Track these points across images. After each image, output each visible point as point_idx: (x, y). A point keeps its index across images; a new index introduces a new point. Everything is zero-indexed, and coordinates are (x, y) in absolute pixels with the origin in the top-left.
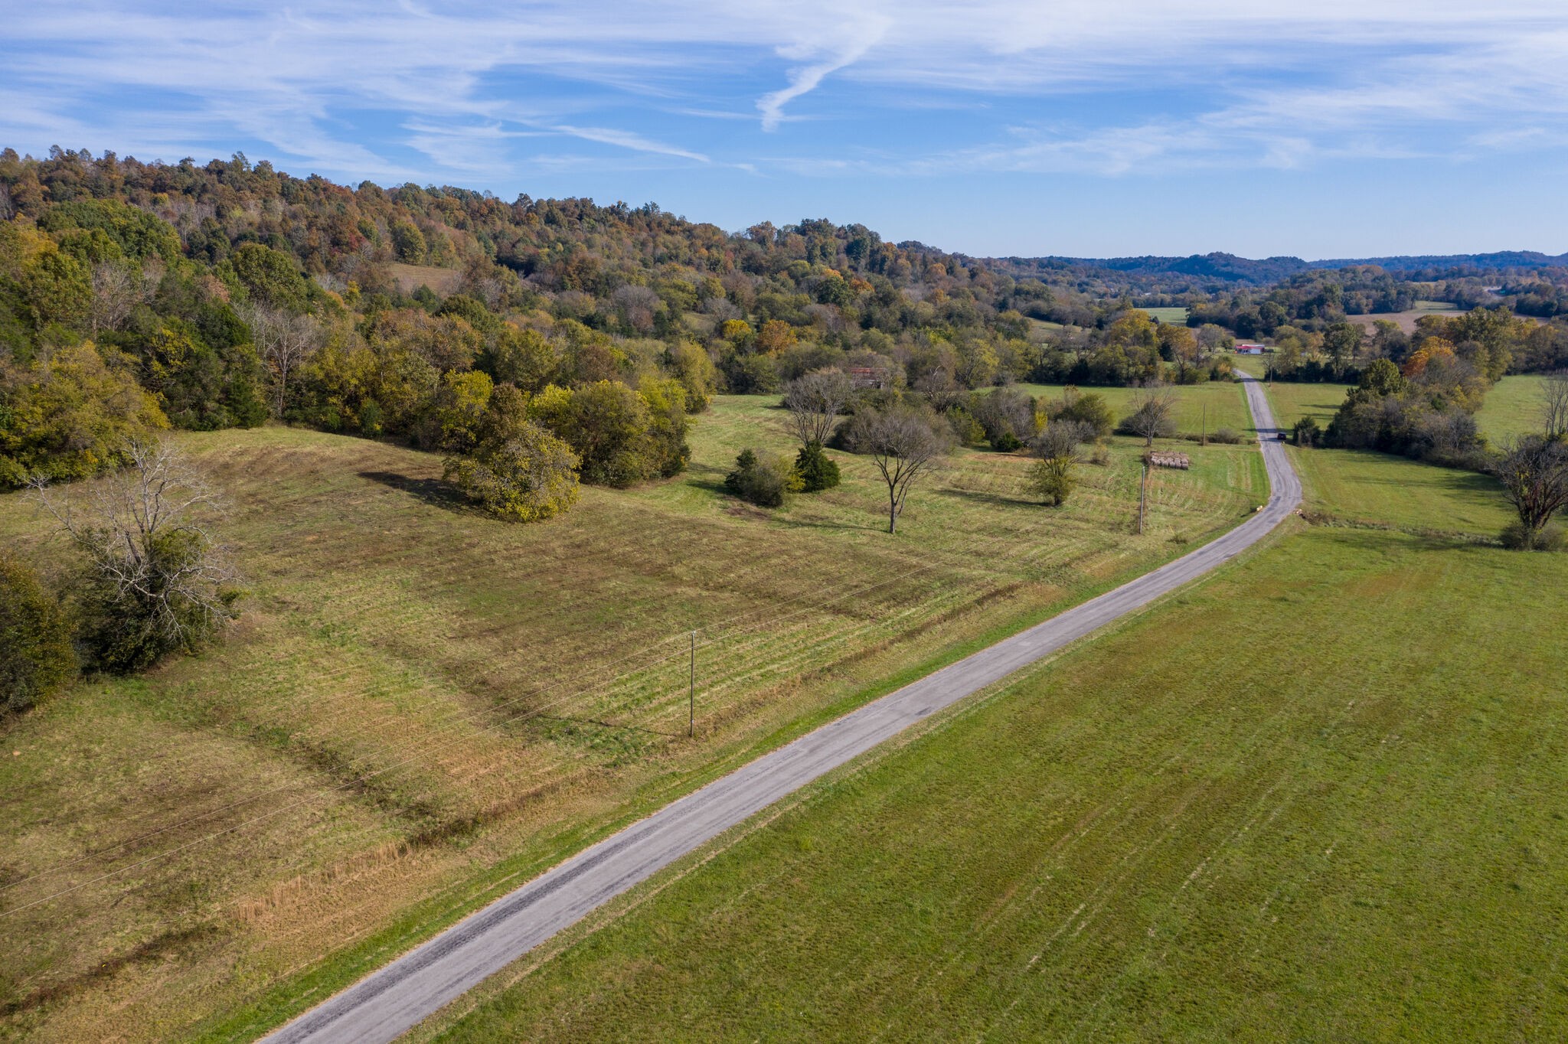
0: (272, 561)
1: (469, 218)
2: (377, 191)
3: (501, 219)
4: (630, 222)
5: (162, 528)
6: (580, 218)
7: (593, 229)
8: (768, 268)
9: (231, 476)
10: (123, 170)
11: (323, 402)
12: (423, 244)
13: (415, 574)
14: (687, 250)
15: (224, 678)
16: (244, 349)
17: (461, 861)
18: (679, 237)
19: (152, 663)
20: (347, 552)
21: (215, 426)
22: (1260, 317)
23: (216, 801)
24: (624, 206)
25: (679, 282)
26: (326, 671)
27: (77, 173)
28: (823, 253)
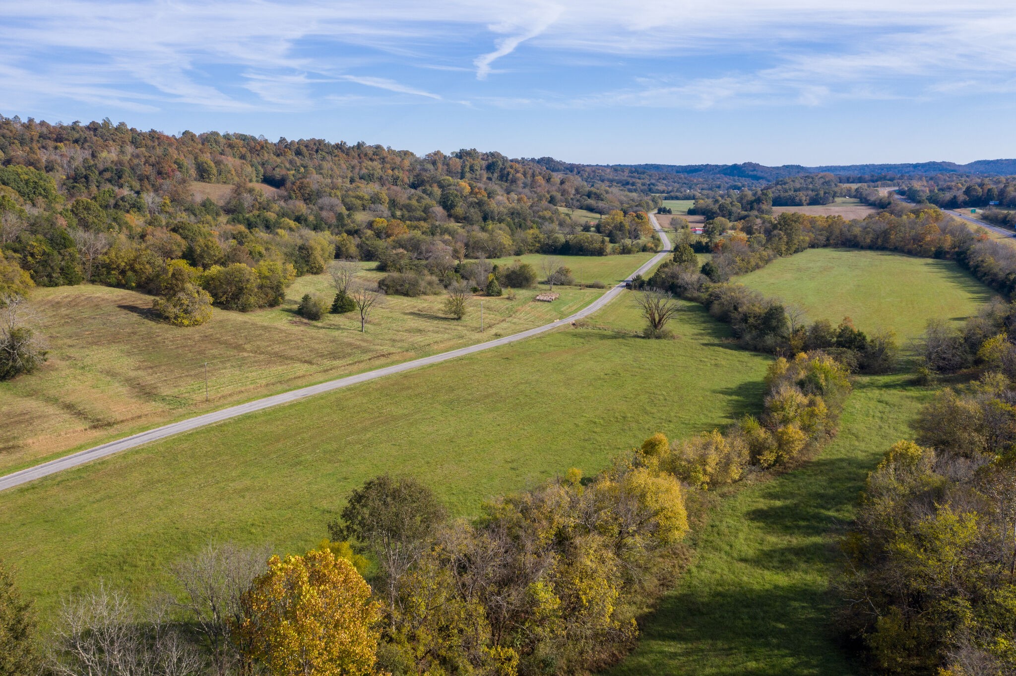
0: (69, 342)
1: (248, 153)
2: (193, 136)
3: (268, 153)
4: (347, 154)
5: (16, 328)
6: (317, 151)
7: (323, 159)
8: (428, 181)
9: (60, 307)
10: (38, 129)
11: (109, 273)
12: (215, 171)
13: (128, 347)
14: (380, 171)
15: (39, 382)
16: (71, 250)
17: (106, 433)
18: (375, 163)
19: (13, 376)
20: (102, 338)
21: (57, 285)
22: (718, 211)
23: (27, 417)
24: (345, 143)
25: (360, 194)
26: (79, 380)
27: (11, 131)
28: (472, 169)
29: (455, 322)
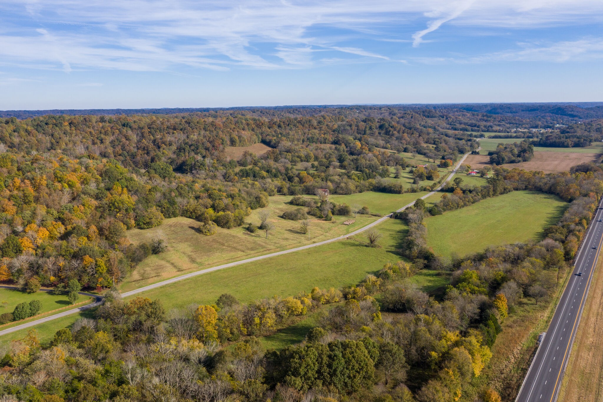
3: (265, 127)
4: (303, 125)
6: (288, 125)
7: (291, 129)
8: (341, 141)
9: (171, 227)
10: (166, 123)
11: (187, 213)
12: (238, 140)
13: (190, 243)
14: (318, 135)
15: (165, 255)
16: (176, 206)
17: (181, 273)
19: (158, 253)
20: (183, 240)
21: (171, 218)
23: (162, 266)
26: (175, 255)
28: (371, 128)
29: (303, 235)
